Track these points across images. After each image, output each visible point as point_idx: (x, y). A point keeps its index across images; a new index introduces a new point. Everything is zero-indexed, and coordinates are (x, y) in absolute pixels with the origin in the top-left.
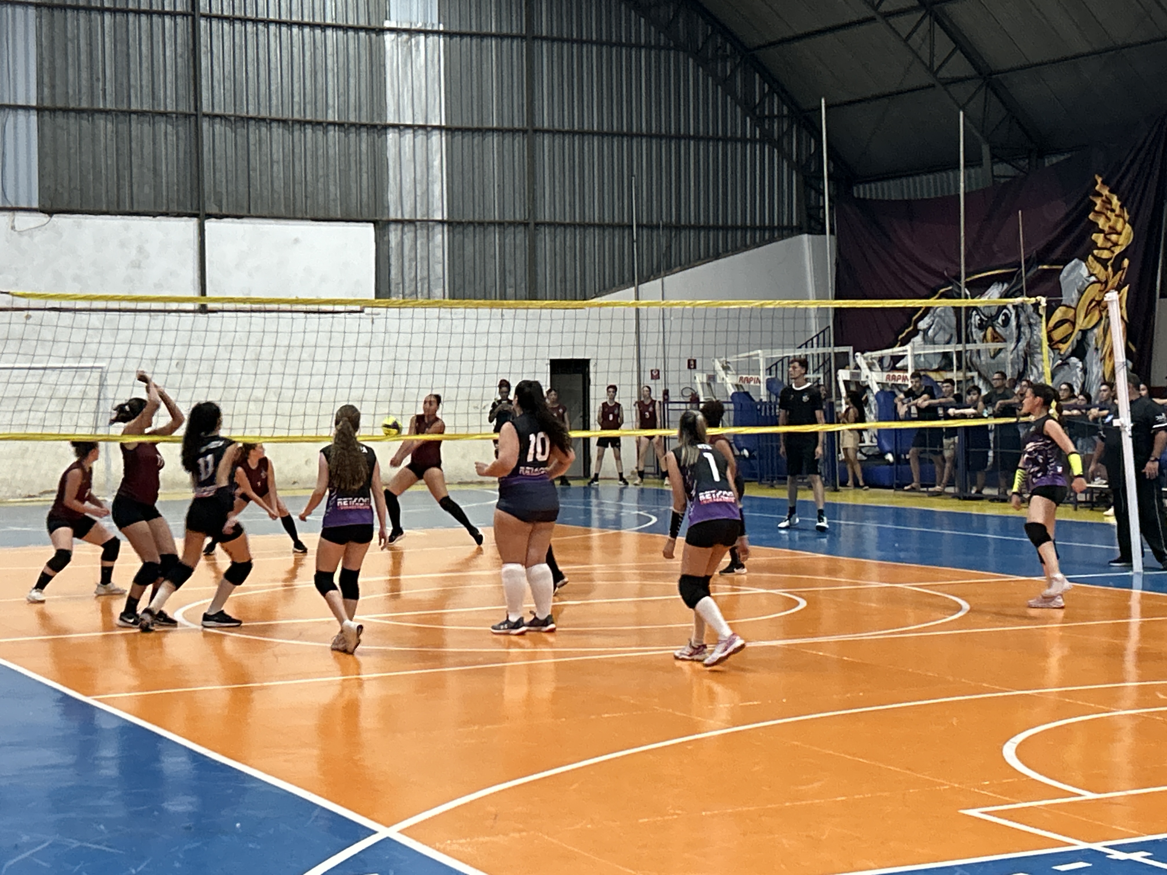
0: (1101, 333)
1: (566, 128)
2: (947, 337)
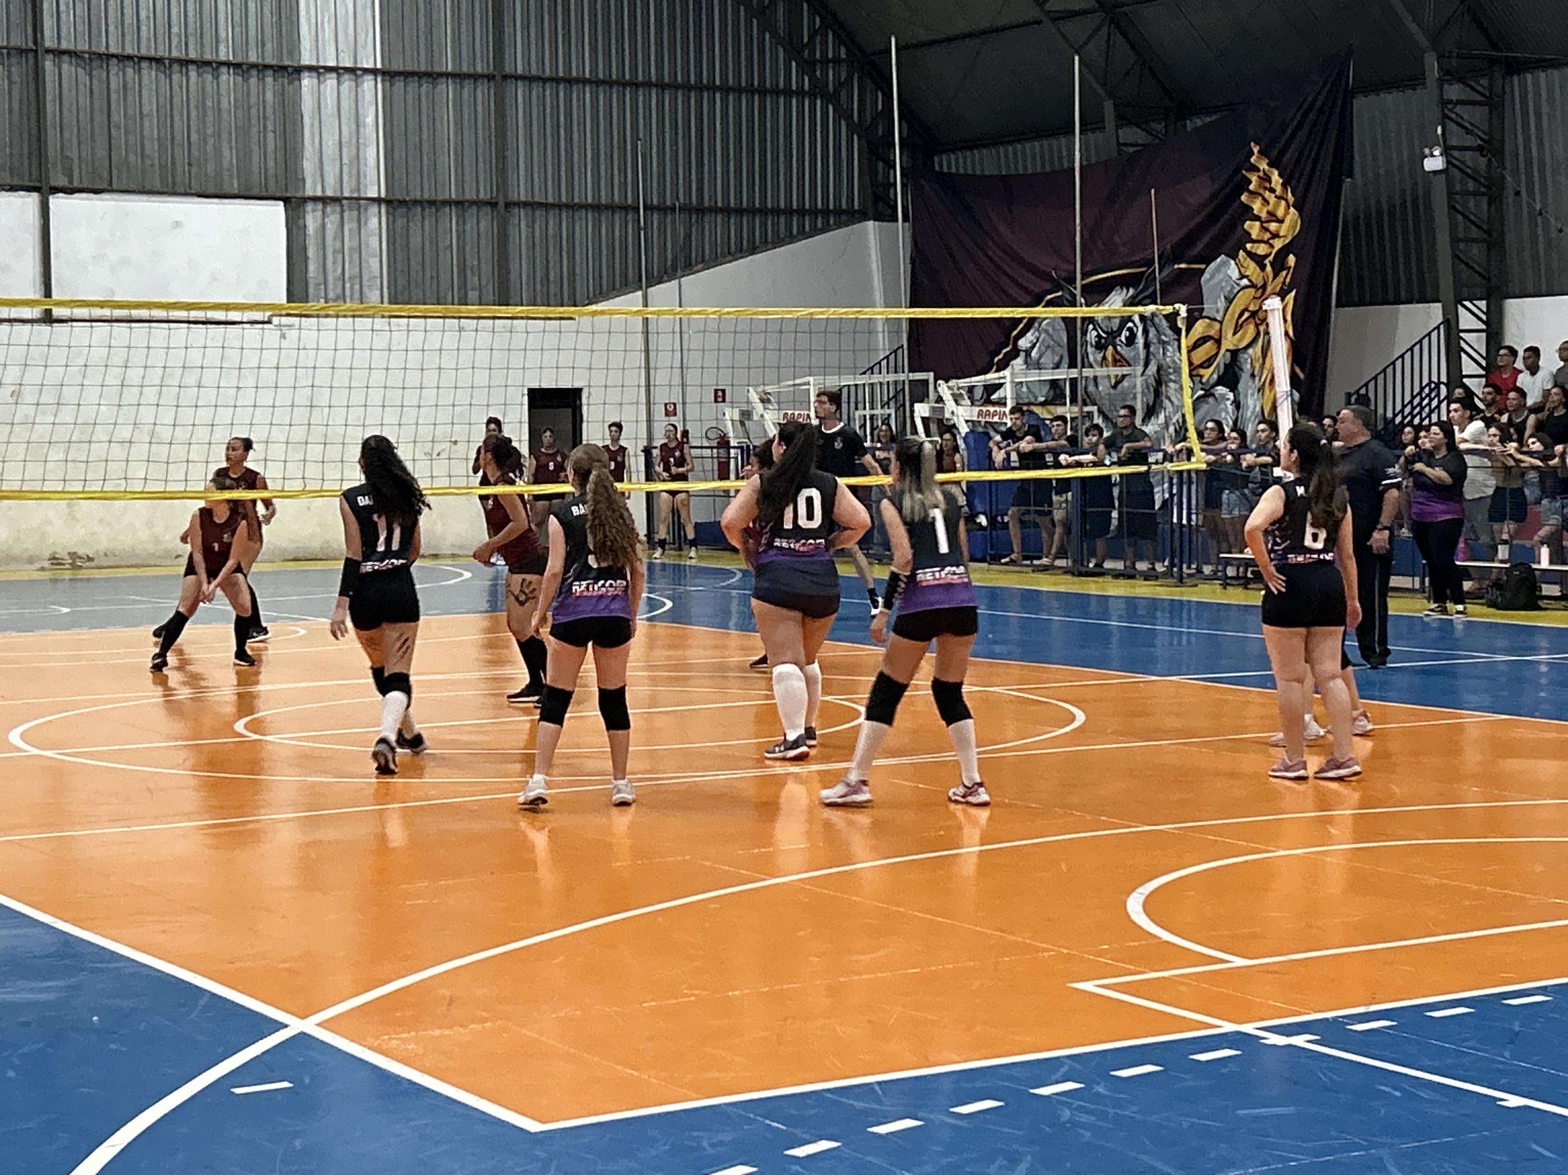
0: (1259, 353)
1: (548, 73)
2: (1057, 359)
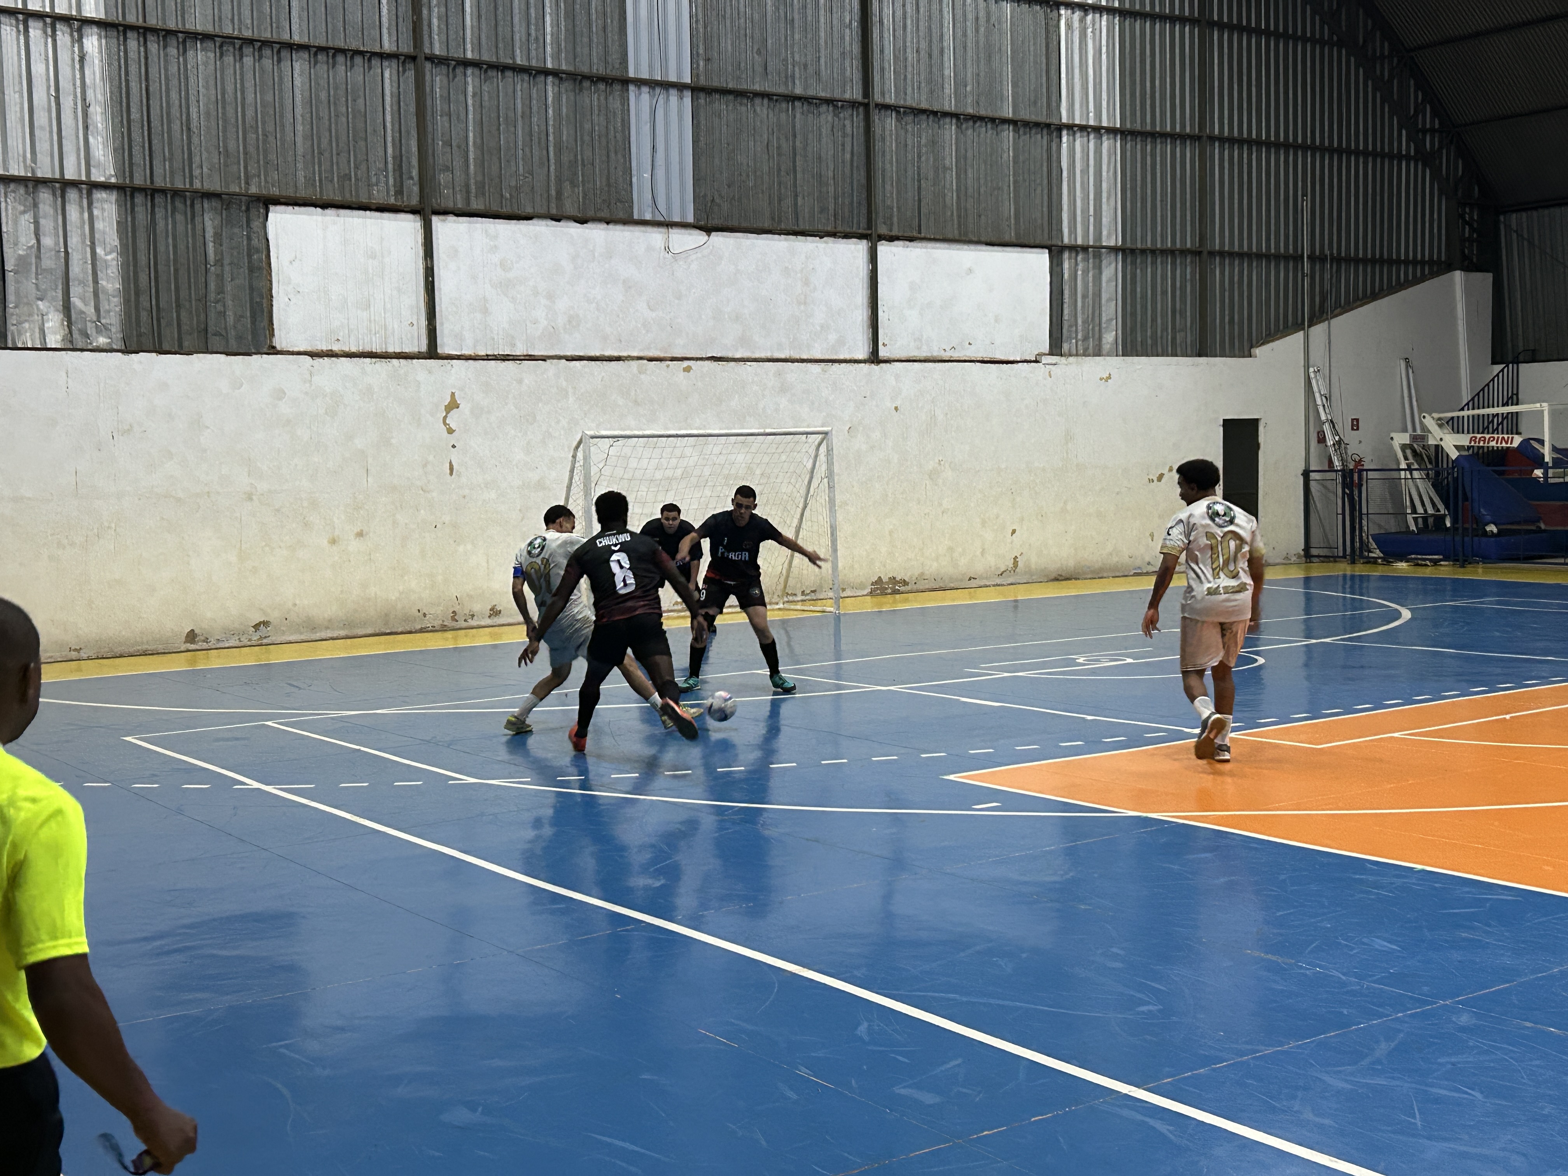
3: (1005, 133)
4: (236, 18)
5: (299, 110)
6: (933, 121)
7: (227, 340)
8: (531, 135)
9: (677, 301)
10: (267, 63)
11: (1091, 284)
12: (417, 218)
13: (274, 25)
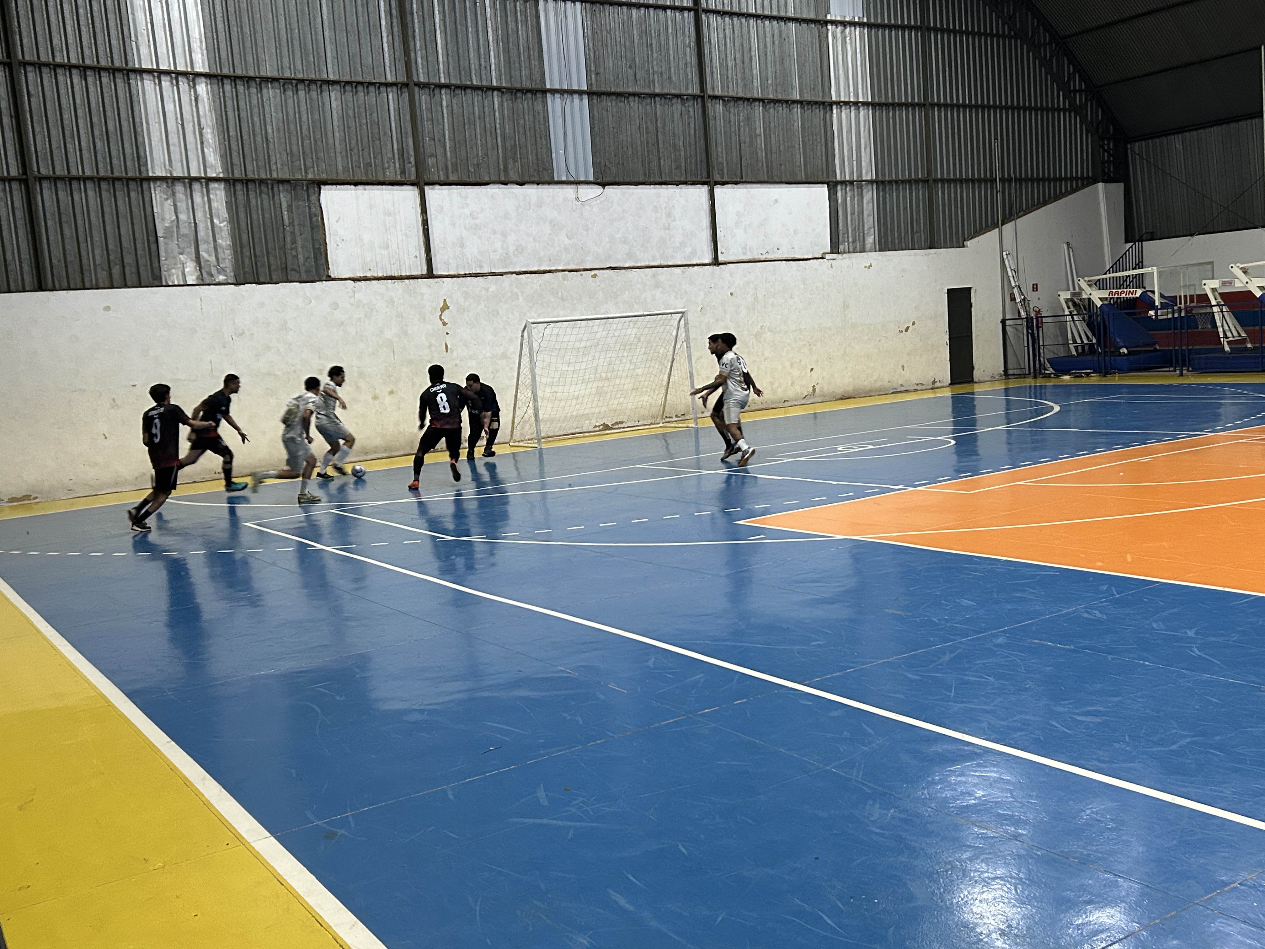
3: (795, 109)
4: (292, 66)
5: (336, 123)
6: (748, 105)
7: (300, 273)
8: (485, 131)
9: (585, 233)
10: (314, 94)
11: (856, 206)
12: (415, 188)
13: (317, 69)
